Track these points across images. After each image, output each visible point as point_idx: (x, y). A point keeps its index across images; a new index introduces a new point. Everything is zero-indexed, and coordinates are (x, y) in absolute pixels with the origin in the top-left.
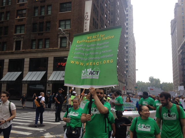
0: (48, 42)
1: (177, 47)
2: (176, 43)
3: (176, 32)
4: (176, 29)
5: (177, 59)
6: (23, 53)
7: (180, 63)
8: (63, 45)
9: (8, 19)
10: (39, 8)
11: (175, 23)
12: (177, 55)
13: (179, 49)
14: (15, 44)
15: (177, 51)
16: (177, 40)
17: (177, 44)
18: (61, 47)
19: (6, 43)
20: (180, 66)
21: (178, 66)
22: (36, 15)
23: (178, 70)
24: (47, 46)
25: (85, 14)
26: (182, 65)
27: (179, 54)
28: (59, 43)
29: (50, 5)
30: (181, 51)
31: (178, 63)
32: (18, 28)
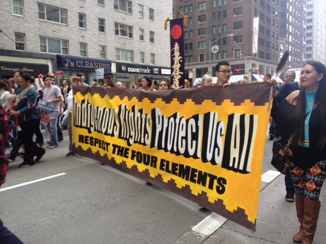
0: (225, 54)
6: (207, 63)
8: (238, 56)
9: (191, 36)
10: (217, 27)
14: (199, 57)
18: (235, 57)
19: (192, 56)
22: (214, 32)
24: (225, 57)
25: (254, 30)
28: (234, 54)
29: (225, 24)
32: (201, 44)
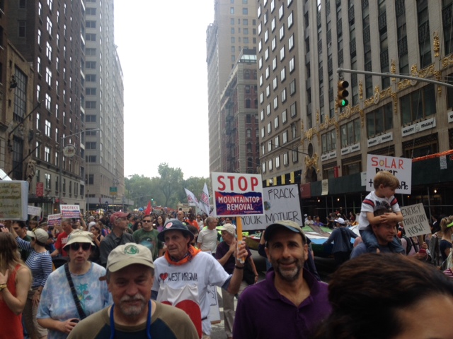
1: (218, 92)
2: (216, 83)
3: (217, 56)
4: (217, 46)
5: (219, 120)
7: (224, 129)
11: (216, 32)
12: (219, 110)
13: (222, 96)
15: (219, 101)
16: (218, 74)
17: (218, 83)
20: (223, 136)
21: (219, 138)
23: (220, 147)
26: (227, 134)
27: (222, 109)
30: (226, 102)
31: (219, 129)
